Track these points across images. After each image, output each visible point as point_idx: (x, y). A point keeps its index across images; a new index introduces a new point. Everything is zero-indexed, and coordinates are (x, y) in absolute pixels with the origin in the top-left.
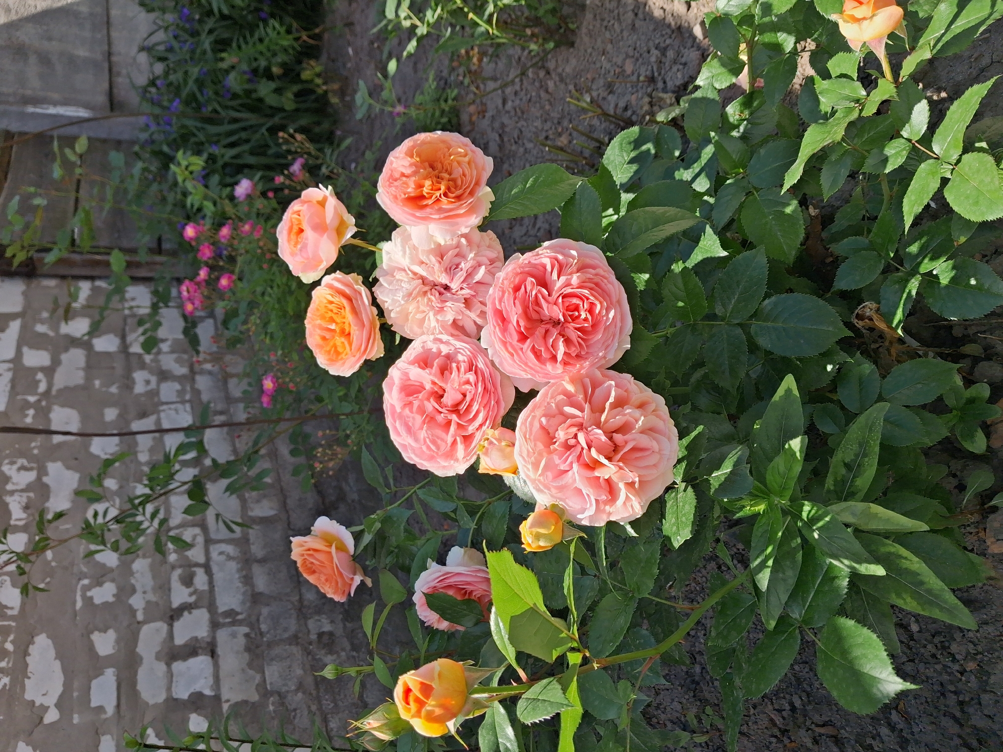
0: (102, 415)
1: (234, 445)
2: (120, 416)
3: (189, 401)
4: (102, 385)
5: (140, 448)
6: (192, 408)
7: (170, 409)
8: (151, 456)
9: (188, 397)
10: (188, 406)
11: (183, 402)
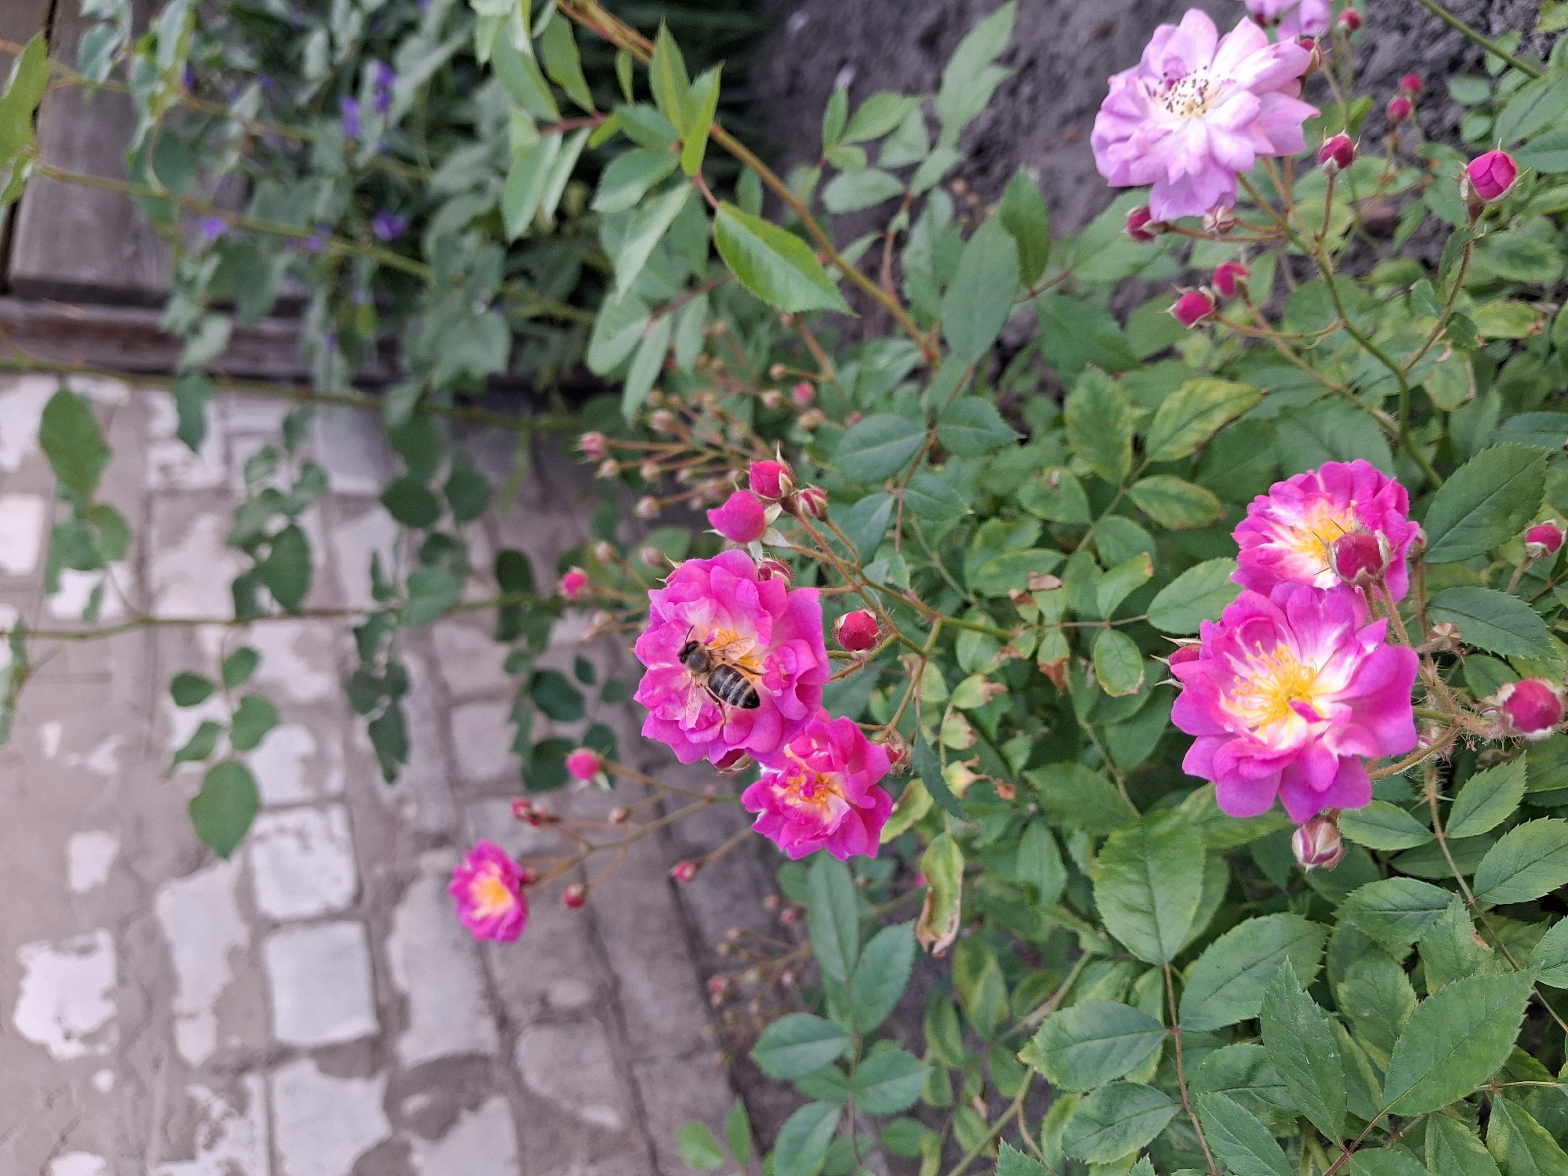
0: (62, 865)
1: (486, 972)
2: (123, 865)
3: (341, 799)
4: (68, 744)
5: (184, 1003)
6: (351, 825)
7: (282, 831)
8: (221, 1032)
9: (335, 782)
10: (337, 817)
11: (321, 803)
